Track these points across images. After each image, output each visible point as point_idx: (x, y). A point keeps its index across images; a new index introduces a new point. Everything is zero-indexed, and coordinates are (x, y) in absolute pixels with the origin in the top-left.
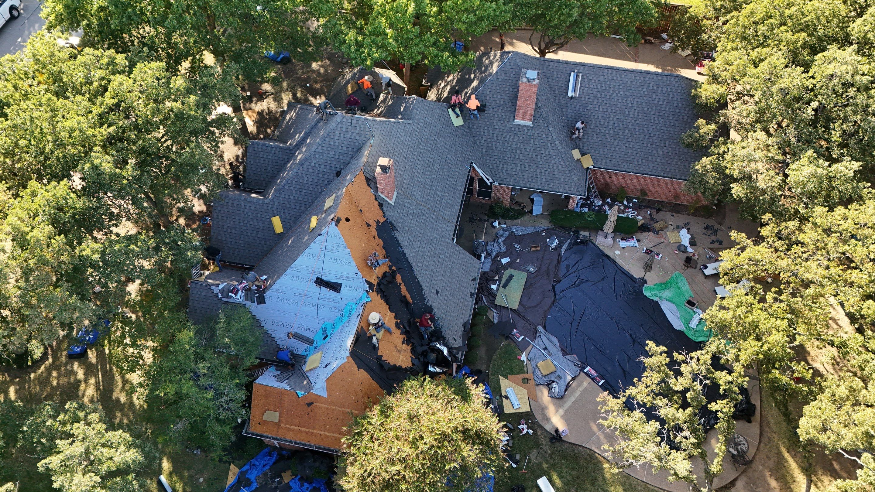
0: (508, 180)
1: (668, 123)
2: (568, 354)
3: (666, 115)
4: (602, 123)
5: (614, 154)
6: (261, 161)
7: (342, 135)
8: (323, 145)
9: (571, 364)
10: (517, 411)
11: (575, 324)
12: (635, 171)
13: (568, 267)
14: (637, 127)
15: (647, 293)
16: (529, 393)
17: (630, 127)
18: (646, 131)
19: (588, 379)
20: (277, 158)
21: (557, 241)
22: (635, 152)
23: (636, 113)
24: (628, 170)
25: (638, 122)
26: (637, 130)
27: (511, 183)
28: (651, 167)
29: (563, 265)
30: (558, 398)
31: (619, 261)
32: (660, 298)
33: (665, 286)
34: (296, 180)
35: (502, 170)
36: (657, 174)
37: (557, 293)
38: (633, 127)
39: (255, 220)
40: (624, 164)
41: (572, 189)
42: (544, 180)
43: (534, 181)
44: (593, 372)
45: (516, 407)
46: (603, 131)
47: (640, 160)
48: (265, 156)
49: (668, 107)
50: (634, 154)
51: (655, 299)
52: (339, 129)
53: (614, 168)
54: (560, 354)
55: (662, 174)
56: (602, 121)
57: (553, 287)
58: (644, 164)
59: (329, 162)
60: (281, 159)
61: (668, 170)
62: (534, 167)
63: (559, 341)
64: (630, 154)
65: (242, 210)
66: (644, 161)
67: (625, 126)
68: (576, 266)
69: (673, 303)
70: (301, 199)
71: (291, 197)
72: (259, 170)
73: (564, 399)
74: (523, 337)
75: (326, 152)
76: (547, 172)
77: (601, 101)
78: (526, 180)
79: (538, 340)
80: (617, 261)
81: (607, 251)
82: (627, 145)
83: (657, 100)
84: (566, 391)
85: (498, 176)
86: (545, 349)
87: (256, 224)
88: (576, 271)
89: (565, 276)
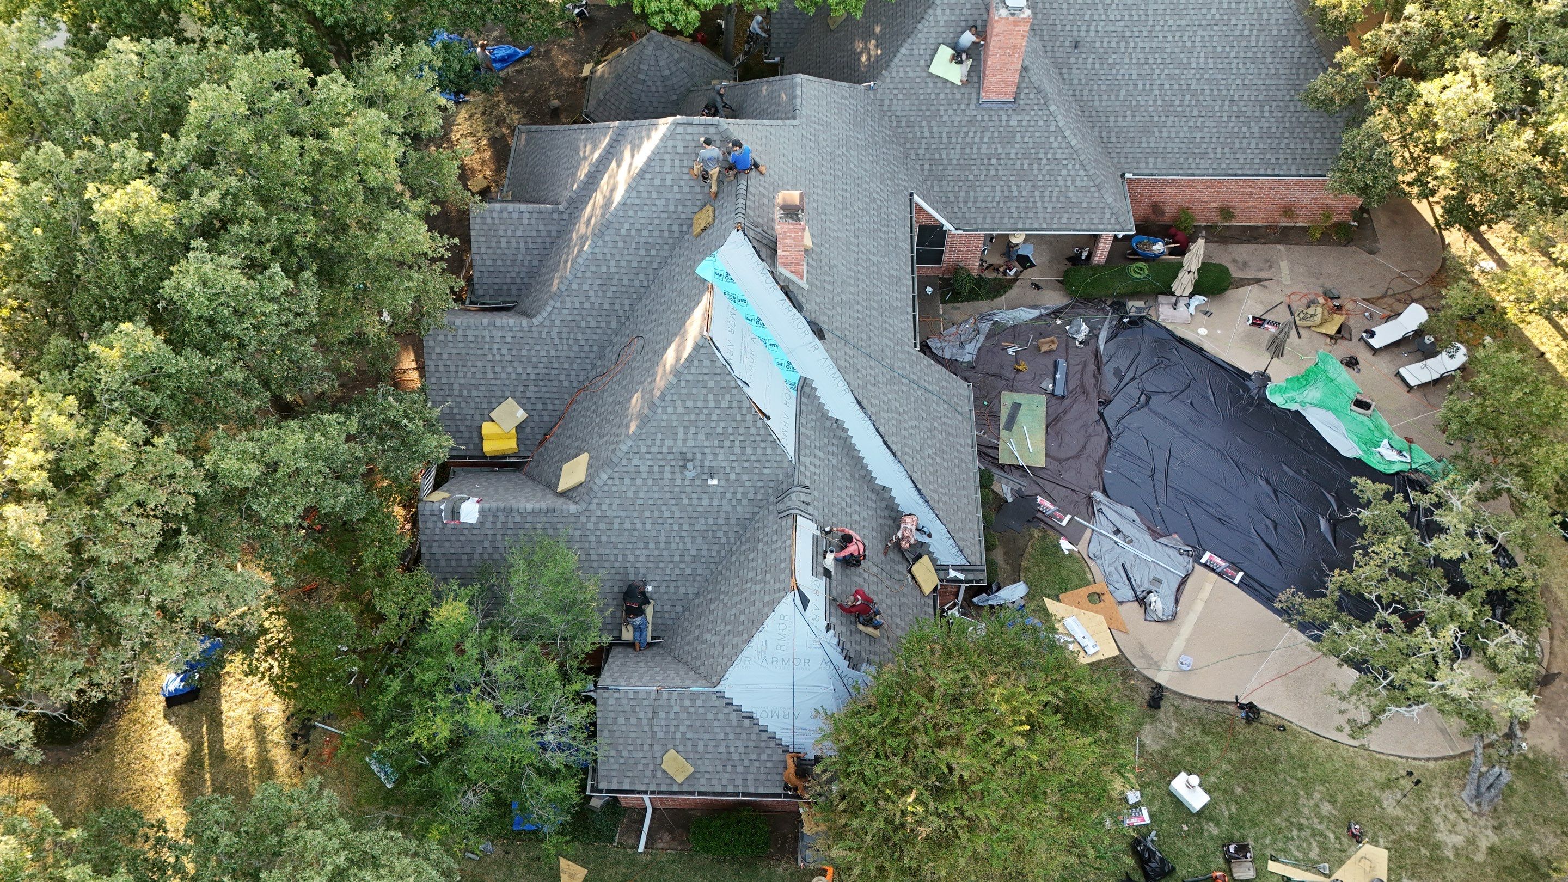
0: (979, 220)
1: (1265, 71)
2: (1162, 536)
3: (1260, 55)
4: (1140, 87)
5: (1170, 145)
6: (503, 245)
7: (677, 162)
8: (641, 188)
9: (1173, 553)
10: (1094, 659)
11: (1160, 476)
12: (1211, 171)
13: (1117, 372)
14: (1206, 87)
15: (1276, 399)
16: (1109, 620)
17: (1193, 87)
18: (1225, 92)
19: (1212, 575)
20: (534, 234)
21: (1084, 327)
22: (1208, 135)
23: (1202, 60)
24: (1198, 172)
25: (1206, 76)
26: (1207, 92)
27: (986, 226)
28: (1241, 161)
29: (1108, 370)
30: (1167, 621)
31: (1208, 347)
32: (1302, 404)
33: (1304, 379)
34: (593, 268)
35: (966, 203)
36: (1253, 172)
37: (1111, 424)
38: (1199, 87)
39: (516, 364)
40: (1190, 160)
41: (1106, 221)
42: (1050, 210)
43: (1031, 215)
44: (1218, 560)
45: (1091, 651)
46: (1142, 103)
47: (1219, 150)
48: (509, 233)
49: (1262, 38)
50: (1207, 140)
51: (1294, 407)
52: (670, 150)
53: (1171, 171)
54: (1149, 538)
55: (1262, 172)
56: (1140, 83)
57: (1101, 414)
58: (1227, 156)
59: (657, 221)
60: (544, 234)
61: (1273, 161)
62: (1028, 188)
63: (1137, 512)
64: (1198, 140)
65: (487, 346)
66: (1227, 150)
67: (1184, 87)
68: (1133, 368)
69: (1328, 409)
70: (606, 306)
71: (587, 305)
72: (499, 262)
73: (1178, 621)
74: (1068, 517)
75: (648, 202)
76: (1055, 194)
77: (1132, 45)
78: (1015, 215)
79: (1099, 517)
80: (1205, 347)
81: (1181, 332)
82: (1191, 124)
83: (1240, 27)
84: (1177, 602)
85: (960, 215)
86: (1117, 532)
87: (519, 370)
88: (1133, 379)
89: (1117, 390)
